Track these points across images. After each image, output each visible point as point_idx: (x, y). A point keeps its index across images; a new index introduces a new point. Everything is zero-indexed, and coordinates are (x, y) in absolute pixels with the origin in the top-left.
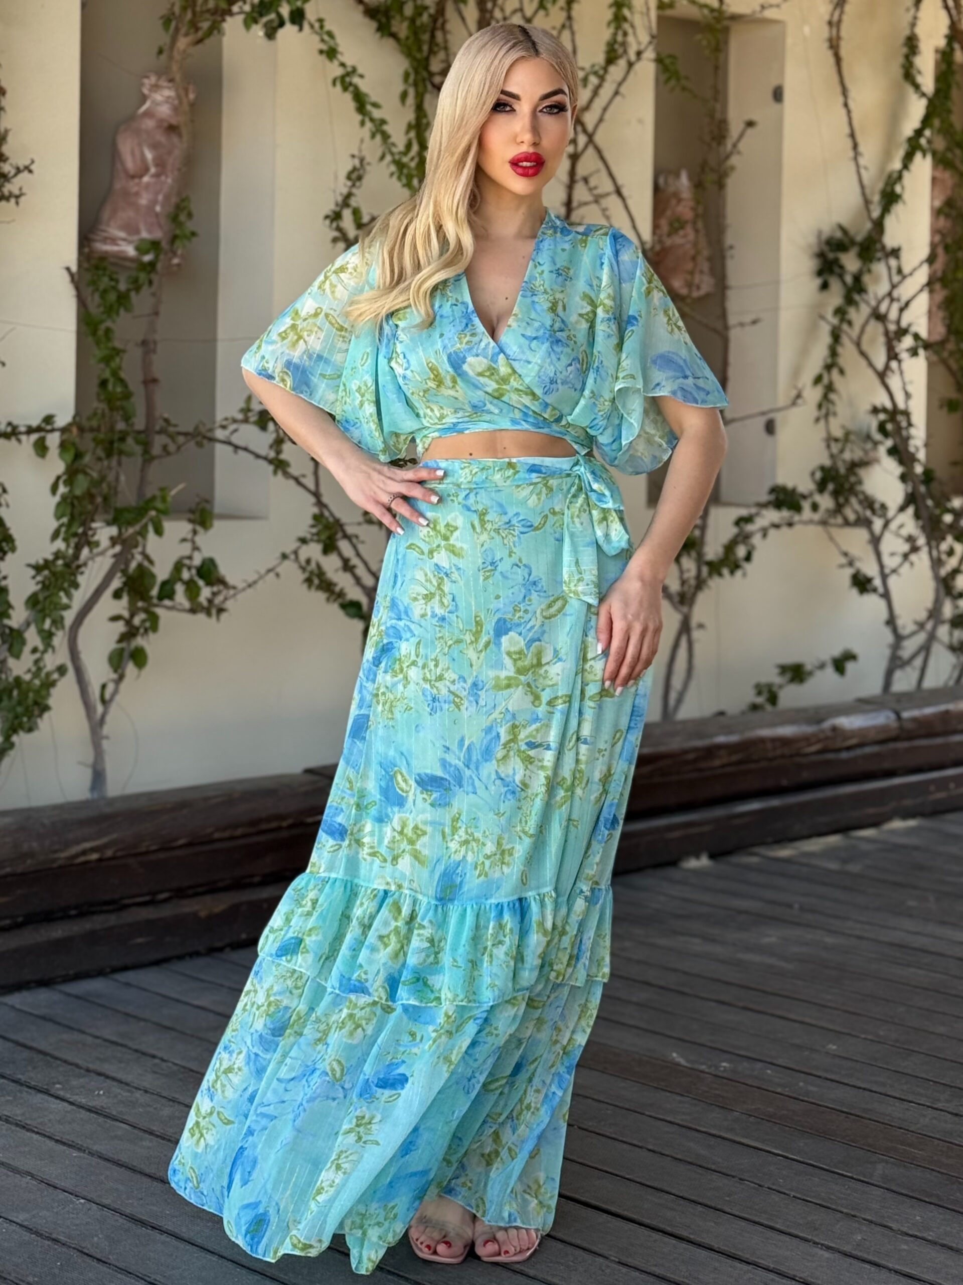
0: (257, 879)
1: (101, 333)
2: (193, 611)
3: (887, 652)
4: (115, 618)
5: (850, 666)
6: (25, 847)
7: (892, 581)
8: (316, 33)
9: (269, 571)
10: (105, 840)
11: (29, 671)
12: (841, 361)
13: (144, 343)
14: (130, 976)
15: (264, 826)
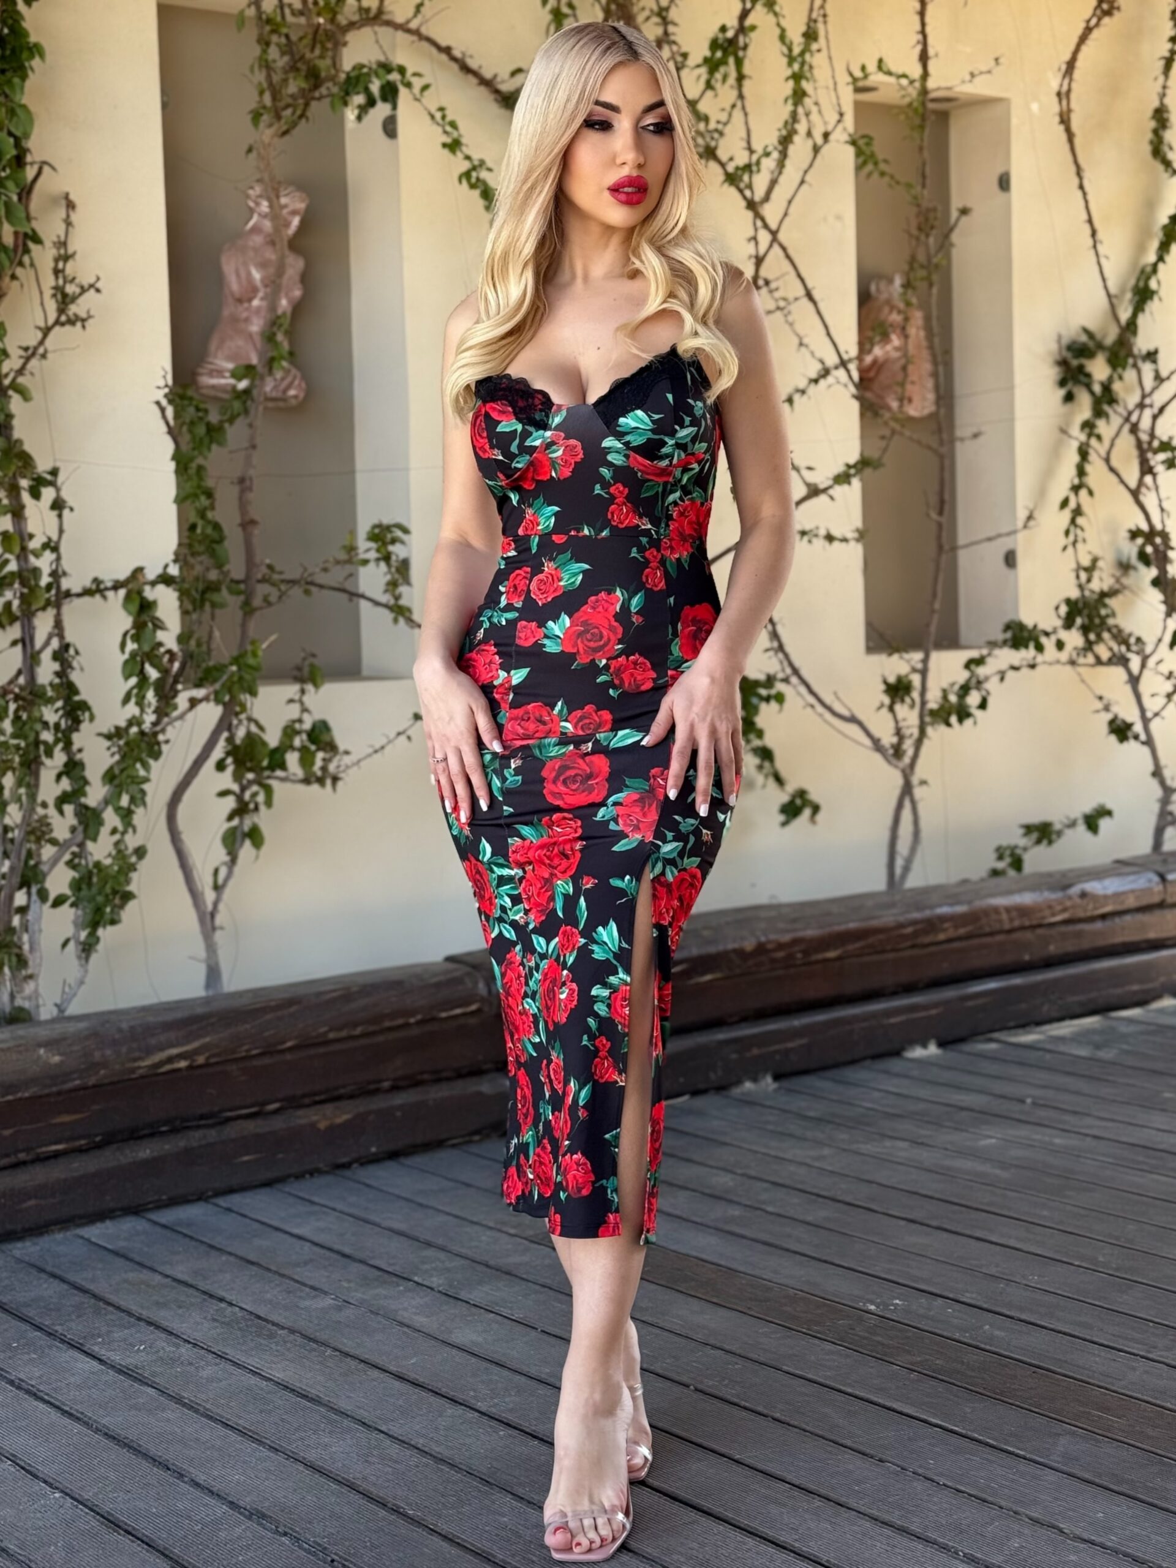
0: (386, 1085)
1: (192, 471)
2: (307, 781)
3: (1156, 808)
4: (223, 794)
5: (1104, 823)
6: (97, 1055)
7: (1154, 726)
8: (438, 124)
9: (399, 734)
10: (196, 1044)
11: (110, 855)
12: (1090, 480)
13: (242, 481)
14: (235, 1200)
15: (387, 1024)
